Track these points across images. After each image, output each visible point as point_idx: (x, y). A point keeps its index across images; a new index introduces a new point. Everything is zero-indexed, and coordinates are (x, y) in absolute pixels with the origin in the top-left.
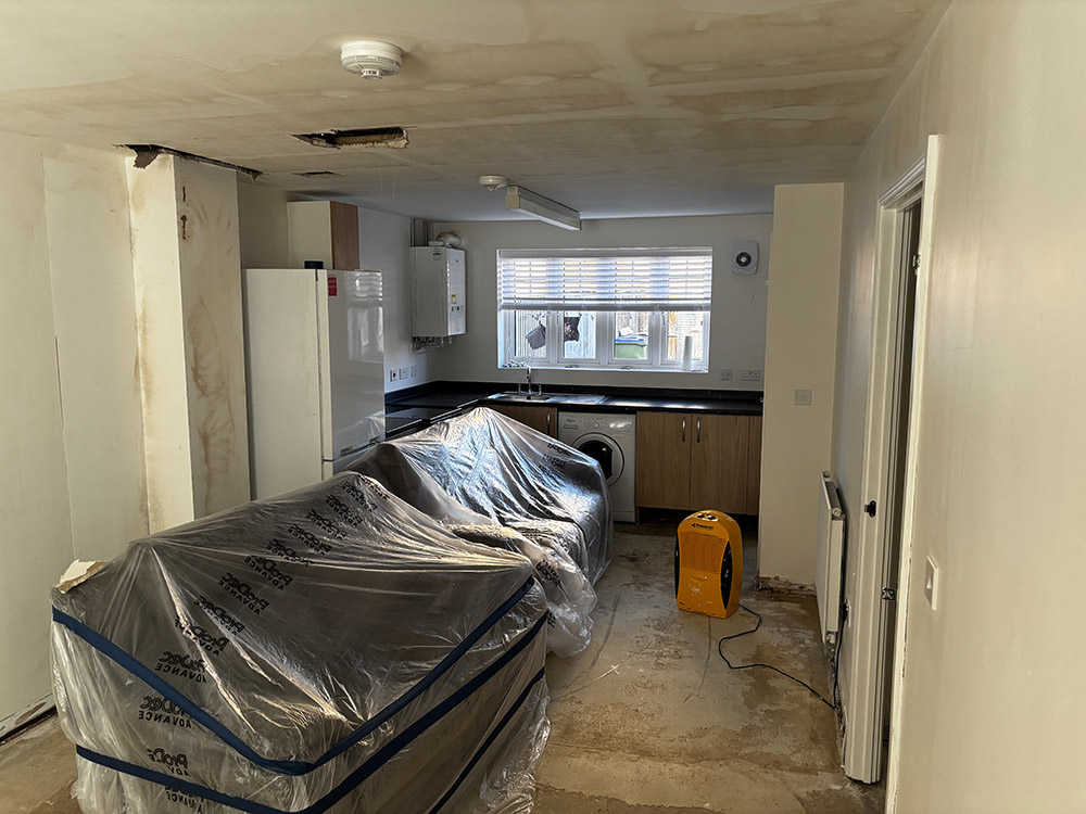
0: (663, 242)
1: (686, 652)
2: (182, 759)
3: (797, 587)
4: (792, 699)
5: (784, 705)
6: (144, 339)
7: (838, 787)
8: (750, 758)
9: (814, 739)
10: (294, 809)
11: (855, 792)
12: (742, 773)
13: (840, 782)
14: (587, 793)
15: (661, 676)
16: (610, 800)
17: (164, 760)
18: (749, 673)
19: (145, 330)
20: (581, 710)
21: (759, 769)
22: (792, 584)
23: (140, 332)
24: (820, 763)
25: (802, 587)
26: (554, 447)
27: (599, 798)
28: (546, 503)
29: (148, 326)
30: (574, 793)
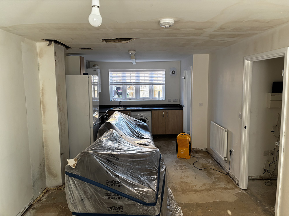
0: (154, 67)
1: (187, 168)
2: (121, 208)
3: (201, 150)
4: (218, 174)
5: (217, 176)
6: (43, 96)
7: (240, 191)
8: (219, 188)
9: (228, 182)
10: (156, 215)
11: (244, 192)
12: (220, 192)
13: (240, 190)
14: (191, 203)
15: (185, 174)
16: (197, 203)
17: (115, 209)
18: (205, 170)
19: (43, 93)
20: (174, 184)
21: (222, 191)
22: (199, 149)
23: (41, 94)
24: (233, 187)
25: (202, 150)
26: (136, 121)
27: (194, 203)
28: (140, 135)
29: (44, 92)
30: (187, 203)
